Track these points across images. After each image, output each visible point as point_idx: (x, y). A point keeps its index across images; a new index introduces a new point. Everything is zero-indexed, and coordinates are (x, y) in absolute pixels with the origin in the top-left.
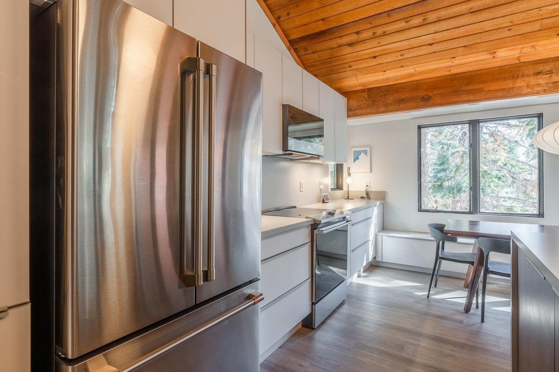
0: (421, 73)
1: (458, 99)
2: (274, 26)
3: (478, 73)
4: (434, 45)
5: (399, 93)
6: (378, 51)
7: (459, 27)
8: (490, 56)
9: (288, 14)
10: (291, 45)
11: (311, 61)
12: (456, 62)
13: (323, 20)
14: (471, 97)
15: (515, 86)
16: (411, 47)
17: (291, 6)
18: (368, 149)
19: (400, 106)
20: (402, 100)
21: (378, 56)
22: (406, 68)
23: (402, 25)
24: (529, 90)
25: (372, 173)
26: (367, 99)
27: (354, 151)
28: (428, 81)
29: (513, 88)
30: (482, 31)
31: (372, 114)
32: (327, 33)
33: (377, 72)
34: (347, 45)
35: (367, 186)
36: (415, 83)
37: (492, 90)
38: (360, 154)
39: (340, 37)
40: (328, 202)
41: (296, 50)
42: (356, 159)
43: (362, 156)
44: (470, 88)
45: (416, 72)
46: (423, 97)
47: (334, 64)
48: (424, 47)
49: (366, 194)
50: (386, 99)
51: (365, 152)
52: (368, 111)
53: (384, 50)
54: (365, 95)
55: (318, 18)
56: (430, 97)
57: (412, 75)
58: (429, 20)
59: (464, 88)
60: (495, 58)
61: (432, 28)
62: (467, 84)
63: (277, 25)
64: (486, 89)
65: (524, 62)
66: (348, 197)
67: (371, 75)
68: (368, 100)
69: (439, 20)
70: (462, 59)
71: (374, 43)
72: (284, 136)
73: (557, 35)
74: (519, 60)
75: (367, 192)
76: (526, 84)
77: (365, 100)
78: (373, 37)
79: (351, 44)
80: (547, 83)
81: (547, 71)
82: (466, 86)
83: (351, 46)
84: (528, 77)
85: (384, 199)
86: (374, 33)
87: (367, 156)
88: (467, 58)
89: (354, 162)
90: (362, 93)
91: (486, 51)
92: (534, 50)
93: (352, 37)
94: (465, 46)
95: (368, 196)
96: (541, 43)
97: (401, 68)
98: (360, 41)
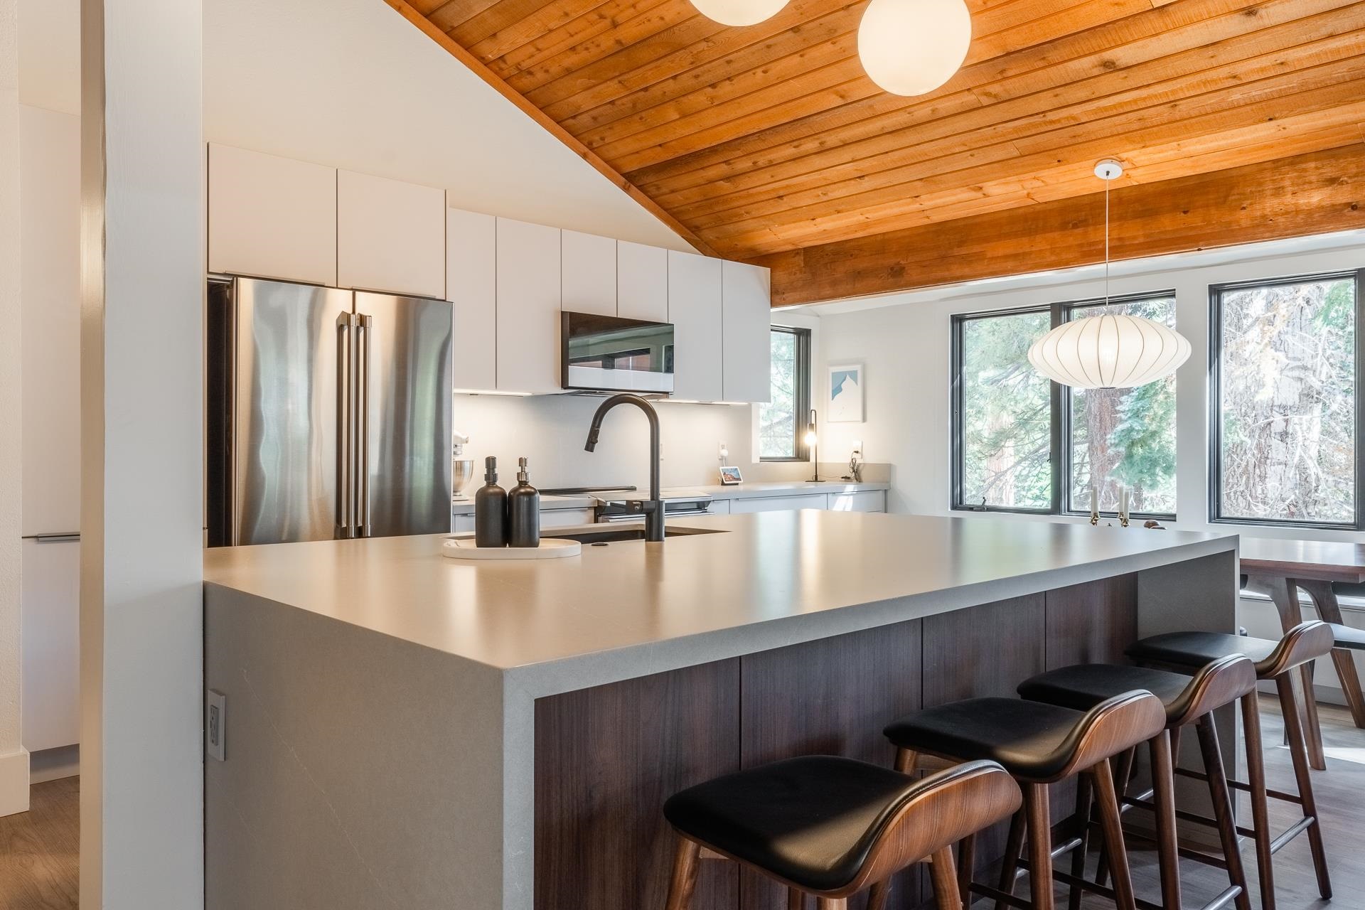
0: (881, 221)
1: (940, 274)
2: (585, 156)
3: (978, 220)
4: (866, 178)
5: (855, 258)
6: (783, 188)
7: (887, 153)
8: (979, 194)
9: (603, 139)
10: (631, 181)
11: (676, 205)
12: (928, 202)
13: (660, 145)
14: (967, 271)
15: (1034, 249)
16: (829, 182)
17: (601, 128)
18: (858, 368)
19: (856, 285)
20: (859, 273)
21: (785, 195)
22: (847, 213)
23: (789, 151)
24: (1053, 258)
25: (865, 424)
26: (804, 269)
27: (833, 374)
28: (899, 235)
29: (1030, 253)
30: (927, 158)
31: (810, 300)
32: (678, 164)
33: (801, 221)
34: (721, 180)
35: (857, 452)
36: (879, 238)
37: (998, 257)
38: (845, 380)
39: (702, 168)
40: (737, 484)
41: (641, 188)
42: (837, 390)
43: (848, 384)
44: (964, 251)
45: (869, 220)
46: (892, 269)
47: (717, 209)
48: (853, 182)
49: (852, 470)
50: (834, 269)
51: (853, 375)
52: (804, 294)
53: (788, 186)
54: (800, 260)
55: (651, 144)
56: (904, 268)
57: (866, 225)
58: (830, 144)
59: (956, 251)
60: (989, 196)
61: (846, 155)
62: (961, 244)
63: (591, 154)
64: (989, 255)
65: (1046, 203)
66: (815, 476)
67: (793, 225)
68: (805, 273)
69: (845, 144)
70: (932, 199)
71: (765, 176)
72: (566, 362)
73: (1059, 161)
74: (1033, 199)
75: (854, 465)
76: (1049, 247)
77: (801, 272)
78: (756, 169)
79: (728, 178)
80: (1081, 245)
81: (1080, 222)
82: (959, 246)
83: (730, 181)
84: (1051, 231)
85: (888, 482)
86: (755, 163)
87: (857, 383)
88: (941, 198)
89: (833, 399)
90: (794, 257)
91: (963, 187)
92: (1043, 184)
93: (723, 169)
94: (921, 179)
95: (856, 474)
96: (1045, 173)
97: (839, 214)
98: (739, 175)
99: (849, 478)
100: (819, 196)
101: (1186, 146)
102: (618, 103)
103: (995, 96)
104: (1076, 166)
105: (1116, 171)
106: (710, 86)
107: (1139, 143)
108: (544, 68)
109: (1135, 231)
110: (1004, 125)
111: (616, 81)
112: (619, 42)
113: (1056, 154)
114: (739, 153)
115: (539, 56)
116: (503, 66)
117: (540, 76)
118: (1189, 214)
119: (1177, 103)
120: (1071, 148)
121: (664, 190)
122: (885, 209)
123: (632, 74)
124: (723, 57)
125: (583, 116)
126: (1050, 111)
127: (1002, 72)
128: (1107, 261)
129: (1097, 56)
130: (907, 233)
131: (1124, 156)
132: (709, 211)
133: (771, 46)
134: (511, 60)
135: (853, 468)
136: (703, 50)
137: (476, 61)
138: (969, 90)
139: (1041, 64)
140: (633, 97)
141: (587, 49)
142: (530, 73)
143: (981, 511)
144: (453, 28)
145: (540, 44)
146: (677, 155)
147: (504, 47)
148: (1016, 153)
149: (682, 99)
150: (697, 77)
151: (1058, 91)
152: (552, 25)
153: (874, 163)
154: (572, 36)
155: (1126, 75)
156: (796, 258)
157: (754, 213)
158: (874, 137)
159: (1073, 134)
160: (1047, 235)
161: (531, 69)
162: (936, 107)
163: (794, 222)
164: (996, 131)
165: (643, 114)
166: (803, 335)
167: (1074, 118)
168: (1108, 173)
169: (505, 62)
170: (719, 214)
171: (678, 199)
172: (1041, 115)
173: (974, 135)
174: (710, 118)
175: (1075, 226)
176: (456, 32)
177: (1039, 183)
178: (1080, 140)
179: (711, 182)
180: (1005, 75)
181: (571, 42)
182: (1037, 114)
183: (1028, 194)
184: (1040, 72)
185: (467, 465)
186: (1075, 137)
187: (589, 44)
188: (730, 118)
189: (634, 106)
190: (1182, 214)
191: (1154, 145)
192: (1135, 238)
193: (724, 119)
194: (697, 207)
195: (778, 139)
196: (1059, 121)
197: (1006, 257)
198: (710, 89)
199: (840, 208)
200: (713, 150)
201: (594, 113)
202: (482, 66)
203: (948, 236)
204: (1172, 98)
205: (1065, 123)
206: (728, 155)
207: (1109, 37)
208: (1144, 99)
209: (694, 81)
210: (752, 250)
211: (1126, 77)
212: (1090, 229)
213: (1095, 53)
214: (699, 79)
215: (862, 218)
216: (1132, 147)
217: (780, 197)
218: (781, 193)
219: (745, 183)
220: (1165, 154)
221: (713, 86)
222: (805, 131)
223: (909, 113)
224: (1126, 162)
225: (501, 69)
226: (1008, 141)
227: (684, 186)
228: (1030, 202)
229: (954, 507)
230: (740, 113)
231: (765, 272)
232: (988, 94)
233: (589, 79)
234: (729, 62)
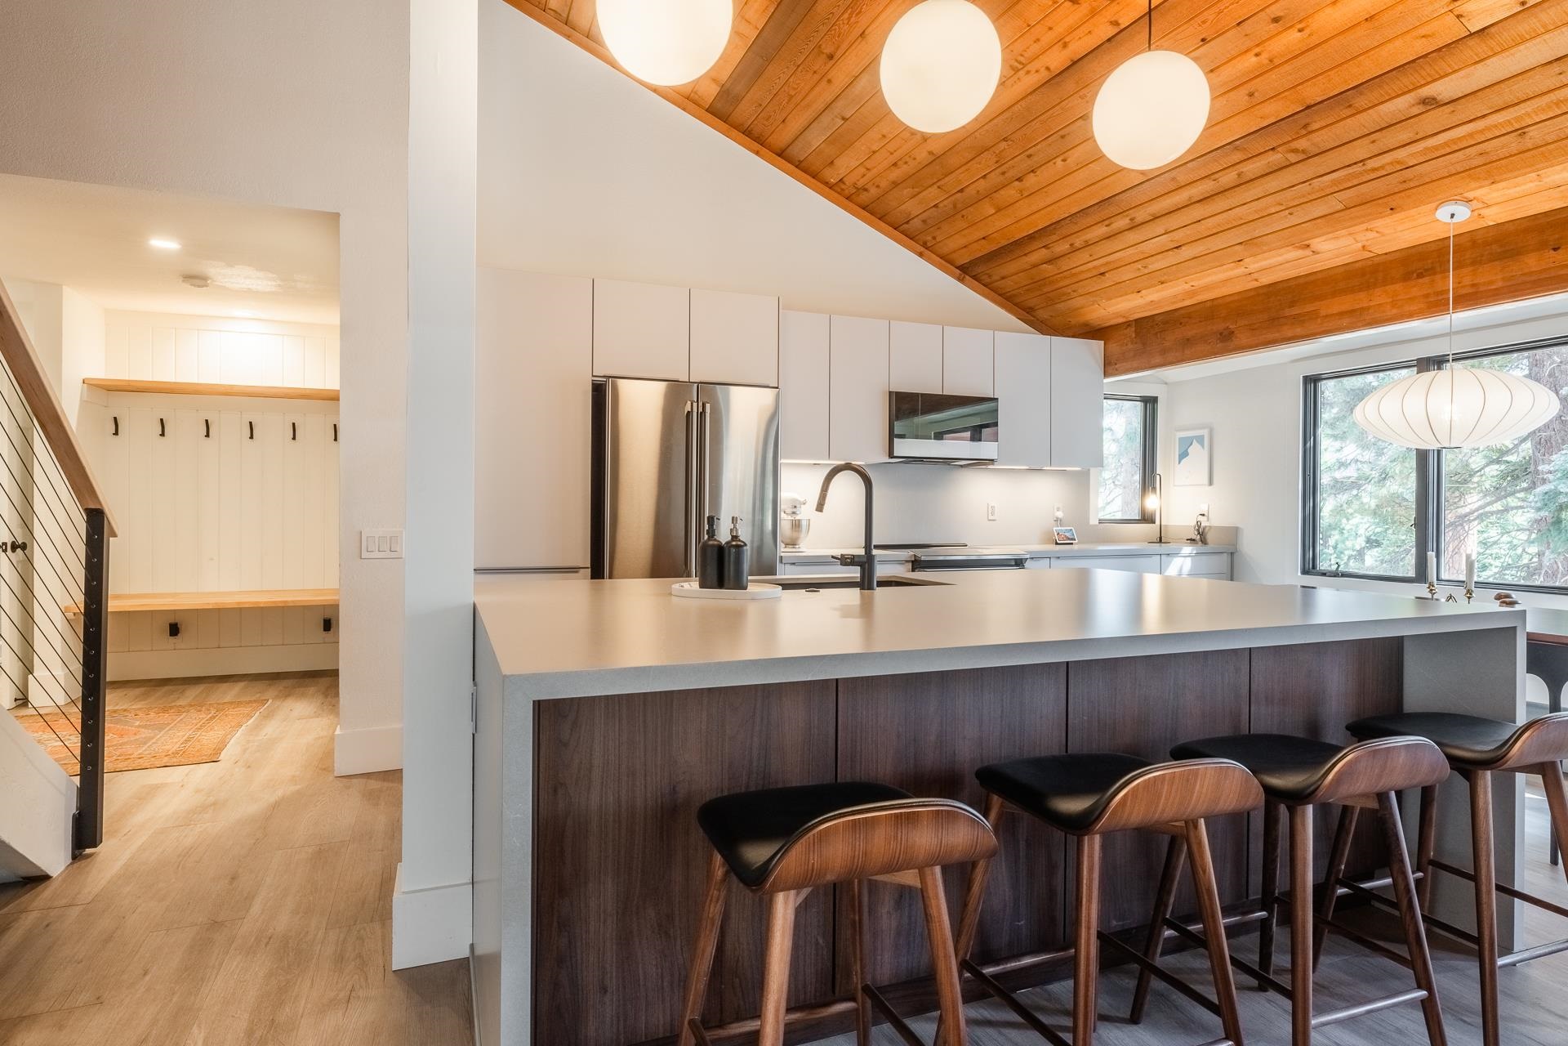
0: (1207, 288)
1: (1270, 336)
2: (921, 255)
3: (1312, 278)
4: (1183, 248)
5: (1184, 326)
6: (1102, 265)
8: (1307, 252)
9: (934, 238)
10: (964, 272)
12: (1253, 264)
13: (984, 238)
14: (1299, 331)
15: (1372, 304)
17: (932, 229)
18: (1205, 432)
19: (1185, 353)
20: (1188, 340)
21: (1107, 272)
23: (1102, 230)
24: (1395, 311)
25: (1211, 487)
26: (1135, 340)
27: (1180, 439)
29: (1368, 308)
30: (1243, 221)
33: (1126, 294)
34: (1044, 263)
35: (1203, 515)
36: (1208, 304)
37: (1332, 314)
38: (1191, 444)
39: (1025, 255)
41: (975, 277)
42: (1183, 455)
43: (1195, 449)
44: (1295, 311)
45: (1193, 288)
46: (1221, 334)
47: (1045, 290)
48: (1171, 253)
49: (1196, 533)
50: (1164, 338)
51: (1200, 440)
52: (1135, 364)
53: (1107, 263)
54: (1131, 331)
55: (976, 238)
56: (1233, 332)
57: (1192, 293)
58: (1139, 219)
59: (1288, 312)
60: (1318, 253)
61: (1159, 227)
62: (1292, 304)
63: (927, 252)
64: (1323, 313)
65: (1386, 254)
66: (1161, 538)
67: (1120, 299)
68: (1136, 343)
69: (1155, 218)
70: (1257, 262)
71: (1083, 256)
72: (892, 436)
73: (1392, 209)
74: (1370, 251)
75: (1199, 527)
76: (1391, 300)
77: (1132, 343)
78: (1074, 250)
79: (1049, 262)
80: (1427, 296)
81: (1426, 270)
82: (1290, 307)
83: (1052, 264)
84: (1393, 284)
85: (1235, 545)
86: (1071, 245)
87: (1203, 447)
88: (1266, 259)
89: (1179, 463)
90: (1126, 329)
91: (1287, 246)
92: (1377, 235)
93: (1043, 254)
94: (1241, 243)
95: (1200, 537)
96: (1378, 223)
97: (1163, 285)
98: (1061, 256)
99: (1194, 540)
100: (1139, 269)
101: (1549, 176)
102: (941, 205)
103: (1303, 151)
104: (1413, 212)
105: (1463, 213)
106: (1017, 180)
107: (1486, 179)
108: (876, 184)
109: (1491, 275)
110: (1320, 179)
111: (935, 186)
112: (931, 153)
113: (1389, 202)
114: (1054, 238)
115: (870, 175)
116: (843, 187)
117: (873, 191)
118: (1560, 251)
119: (1526, 130)
120: (1403, 194)
121: (995, 278)
122: (1209, 275)
123: (947, 179)
124: (1023, 152)
125: (915, 220)
126: (1370, 158)
127: (1305, 126)
128: (1451, 312)
129: (1412, 94)
130: (1236, 298)
131: (1470, 195)
132: (1040, 292)
133: (1065, 136)
134: (849, 181)
135: (1198, 530)
136: (1005, 149)
137: (822, 186)
138: (1273, 149)
139: (1348, 112)
140: (953, 198)
141: (906, 163)
142: (866, 190)
143: (1335, 576)
144: (801, 162)
145: (868, 164)
146: (1000, 245)
147: (841, 172)
148: (1340, 207)
149: (994, 194)
150: (1003, 173)
151: (1373, 137)
152: (875, 148)
153: (1188, 232)
154: (892, 154)
155: (1452, 109)
156: (1128, 330)
157: (1081, 291)
158: (1183, 207)
159: (1402, 179)
160: (1387, 288)
161: (866, 187)
162: (1241, 170)
163: (1121, 296)
164: (1311, 186)
165: (964, 213)
166: (1150, 402)
167: (1398, 162)
168: (1452, 216)
169: (844, 183)
170: (1048, 295)
171: (1008, 285)
172: (1361, 164)
173: (1289, 194)
174: (1023, 209)
175: (1420, 276)
176: (803, 164)
177: (1371, 235)
178: (1412, 184)
179: (1035, 266)
180: (1310, 129)
181: (893, 159)
182: (1355, 163)
183: (1364, 247)
184: (1348, 120)
185: (804, 523)
186: (1405, 182)
187: (908, 159)
188: (1040, 207)
189: (955, 206)
190: (1552, 252)
191: (1506, 179)
192: (1491, 282)
193: (1035, 208)
194: (1028, 290)
195: (1089, 220)
196: (1382, 167)
197: (1341, 314)
198: (1017, 183)
199: (1163, 279)
200: (1031, 238)
201: (924, 216)
202: (827, 189)
203: (1279, 298)
204: (1517, 126)
205: (1389, 169)
206: (1045, 241)
207: (1423, 73)
208: (1481, 132)
209: (1002, 178)
210: (1086, 325)
211: (1453, 111)
212: (1438, 277)
213: (1410, 91)
214: (1006, 175)
215: (1187, 287)
216: (1477, 184)
217: (1102, 274)
218: (1102, 270)
219: (1065, 264)
220: (1523, 187)
221: (1019, 179)
222: (1113, 210)
223: (1214, 180)
224: (1475, 202)
225: (843, 190)
226: (1328, 195)
227: (1011, 270)
228: (1367, 255)
229: (1305, 572)
230: (1049, 201)
231: (1098, 346)
232: (1295, 151)
233: (913, 188)
234: (1029, 156)
